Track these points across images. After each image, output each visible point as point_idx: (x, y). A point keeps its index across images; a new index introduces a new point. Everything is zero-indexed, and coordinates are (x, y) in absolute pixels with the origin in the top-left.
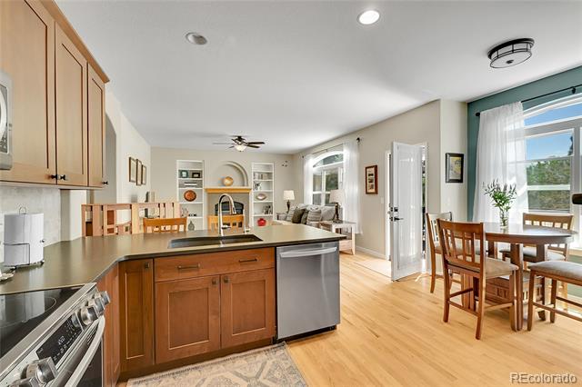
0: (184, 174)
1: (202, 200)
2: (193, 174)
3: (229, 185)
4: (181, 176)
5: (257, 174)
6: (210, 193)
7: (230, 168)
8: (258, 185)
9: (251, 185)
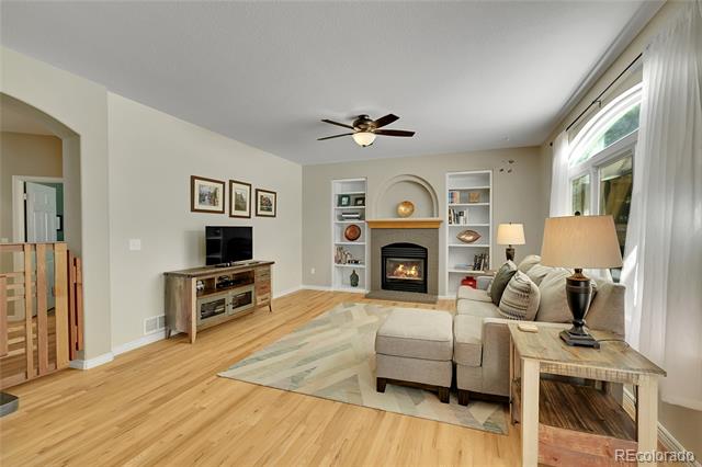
0: (345, 200)
1: (365, 240)
2: (357, 200)
3: (407, 216)
4: (340, 203)
5: (458, 195)
6: (378, 228)
7: (412, 187)
8: (461, 214)
9: (444, 215)
